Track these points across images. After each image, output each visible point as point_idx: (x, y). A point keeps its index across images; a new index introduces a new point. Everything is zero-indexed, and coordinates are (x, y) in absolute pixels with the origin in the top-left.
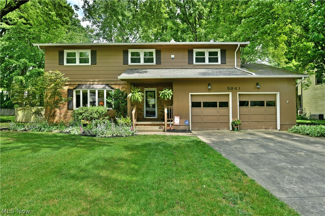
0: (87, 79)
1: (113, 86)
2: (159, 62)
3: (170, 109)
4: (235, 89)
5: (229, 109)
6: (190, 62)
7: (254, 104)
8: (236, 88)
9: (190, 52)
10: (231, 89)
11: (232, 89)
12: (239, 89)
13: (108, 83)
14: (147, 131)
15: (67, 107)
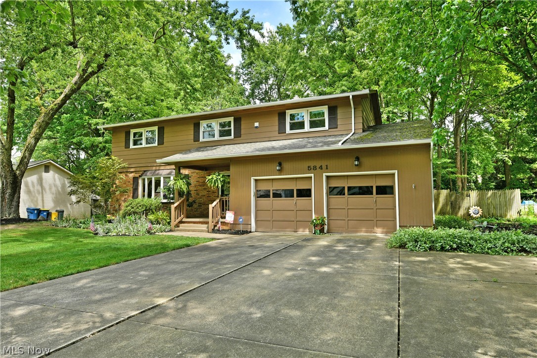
2: (238, 135)
3: (226, 201)
4: (319, 168)
5: (311, 200)
6: (282, 130)
7: (353, 191)
8: (321, 166)
9: (282, 115)
10: (313, 169)
11: (315, 168)
12: (327, 169)
14: (189, 231)
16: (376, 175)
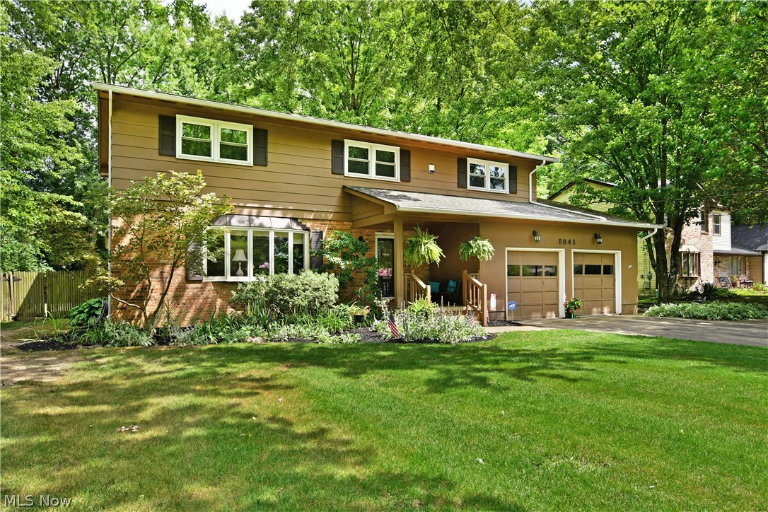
0: (242, 202)
1: (309, 225)
2: (406, 177)
4: (568, 243)
5: (558, 279)
6: (462, 184)
7: (590, 270)
8: (570, 241)
10: (563, 243)
12: (574, 244)
13: (297, 215)
15: (184, 274)
16: (601, 254)
